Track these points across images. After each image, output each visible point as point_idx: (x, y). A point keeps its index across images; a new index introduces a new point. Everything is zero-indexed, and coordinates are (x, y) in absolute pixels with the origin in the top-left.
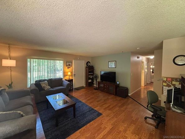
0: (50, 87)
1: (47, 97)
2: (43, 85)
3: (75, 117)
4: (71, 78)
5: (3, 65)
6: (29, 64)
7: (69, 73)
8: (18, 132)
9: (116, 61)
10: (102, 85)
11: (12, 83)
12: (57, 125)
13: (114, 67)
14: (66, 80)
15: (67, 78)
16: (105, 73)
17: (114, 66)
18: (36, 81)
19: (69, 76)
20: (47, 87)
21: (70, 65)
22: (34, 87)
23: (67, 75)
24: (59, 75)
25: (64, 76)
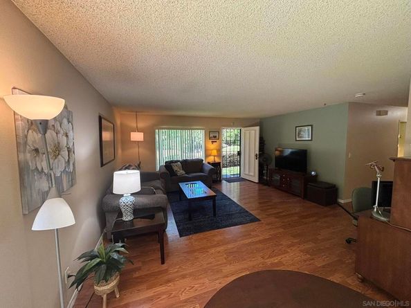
0: (184, 172)
1: (180, 184)
2: (175, 168)
3: (215, 215)
4: (217, 160)
5: (132, 139)
6: (157, 136)
7: (215, 152)
8: (152, 206)
9: (312, 126)
10: (277, 177)
11: (140, 163)
12: (190, 219)
13: (307, 139)
14: (209, 163)
15: (211, 159)
16: (292, 153)
17: (307, 136)
18: (166, 162)
19: (215, 156)
20: (181, 172)
21: (215, 137)
22: (164, 170)
23: (210, 155)
24: (199, 155)
25: (207, 156)
